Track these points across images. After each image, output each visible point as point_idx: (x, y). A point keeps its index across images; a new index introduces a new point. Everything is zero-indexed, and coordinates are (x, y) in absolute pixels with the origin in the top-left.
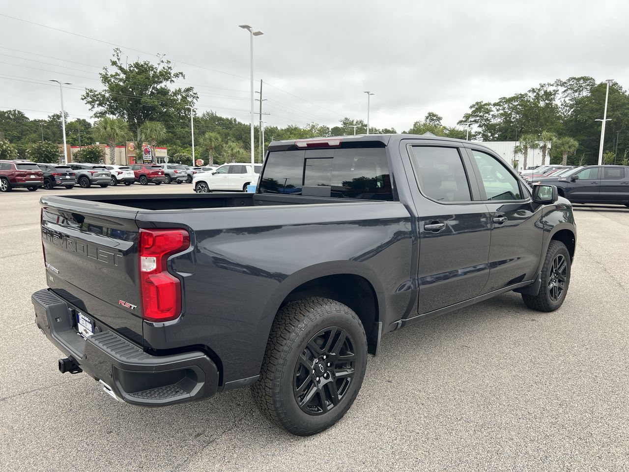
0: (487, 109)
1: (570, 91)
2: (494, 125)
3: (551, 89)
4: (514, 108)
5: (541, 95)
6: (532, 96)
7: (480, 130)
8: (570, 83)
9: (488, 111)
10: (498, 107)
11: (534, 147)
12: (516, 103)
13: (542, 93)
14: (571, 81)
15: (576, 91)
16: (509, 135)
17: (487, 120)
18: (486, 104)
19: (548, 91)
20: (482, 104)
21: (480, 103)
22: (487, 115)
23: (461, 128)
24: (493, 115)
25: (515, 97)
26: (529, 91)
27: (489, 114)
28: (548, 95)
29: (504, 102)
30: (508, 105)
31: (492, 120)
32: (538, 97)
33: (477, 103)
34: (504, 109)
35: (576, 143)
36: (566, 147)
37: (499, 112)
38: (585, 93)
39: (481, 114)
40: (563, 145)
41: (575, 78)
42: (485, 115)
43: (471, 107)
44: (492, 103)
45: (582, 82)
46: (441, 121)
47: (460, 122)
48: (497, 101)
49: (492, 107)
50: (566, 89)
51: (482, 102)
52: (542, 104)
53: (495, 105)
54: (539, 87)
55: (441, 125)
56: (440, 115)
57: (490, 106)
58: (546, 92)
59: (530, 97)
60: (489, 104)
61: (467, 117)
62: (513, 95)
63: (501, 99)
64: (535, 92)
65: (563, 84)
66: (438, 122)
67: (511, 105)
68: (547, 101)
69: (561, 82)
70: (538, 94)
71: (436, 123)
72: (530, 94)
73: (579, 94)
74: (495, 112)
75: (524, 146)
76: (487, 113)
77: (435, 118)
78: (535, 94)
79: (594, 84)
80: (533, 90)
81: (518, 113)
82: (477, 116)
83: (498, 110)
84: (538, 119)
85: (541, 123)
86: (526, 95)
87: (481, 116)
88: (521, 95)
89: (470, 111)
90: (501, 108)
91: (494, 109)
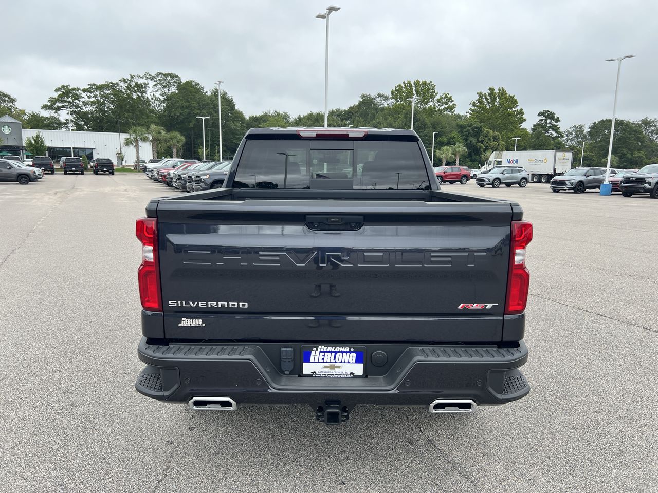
0: (76, 94)
1: (159, 86)
2: (86, 114)
3: (141, 81)
4: (106, 97)
5: (133, 86)
6: (123, 86)
7: (71, 117)
8: (159, 78)
9: (78, 97)
10: (89, 94)
11: (145, 140)
12: (108, 92)
13: (133, 84)
14: (160, 76)
15: (165, 87)
16: (106, 126)
17: (77, 107)
18: (74, 89)
19: (139, 83)
20: (70, 88)
21: (67, 86)
22: (77, 101)
23: (46, 114)
24: (83, 102)
25: (105, 84)
26: (120, 80)
27: (80, 101)
28: (139, 87)
29: (95, 89)
30: (100, 93)
31: (84, 108)
32: (129, 87)
33: (63, 87)
34: (95, 96)
35: (183, 138)
36: (175, 141)
37: (90, 100)
38: (173, 90)
39: (70, 99)
40: (172, 139)
41: (162, 74)
42: (75, 101)
43: (57, 90)
44: (82, 88)
45: (169, 78)
46: (15, 103)
47: (45, 107)
48: (87, 87)
49: (82, 93)
50: (156, 83)
51: (69, 86)
52: (135, 96)
53: (85, 91)
54: (129, 78)
55: (17, 108)
56: (12, 96)
57: (80, 92)
58: (136, 84)
59: (122, 87)
60: (78, 89)
61: (53, 101)
62: (104, 83)
63: (90, 85)
64: (126, 82)
65: (152, 78)
66: (11, 104)
67: (102, 93)
68: (139, 94)
69: (150, 75)
70: (129, 84)
71: (9, 105)
72: (122, 84)
73: (168, 90)
74: (86, 99)
75: (134, 138)
76: (77, 99)
77: (7, 99)
78: (126, 85)
79: (180, 82)
80: (124, 80)
81: (112, 103)
82: (65, 101)
83: (89, 97)
84: (133, 111)
85: (137, 115)
86: (117, 84)
87: (69, 102)
88: (112, 83)
89: (56, 95)
90: (92, 95)
91: (84, 95)
